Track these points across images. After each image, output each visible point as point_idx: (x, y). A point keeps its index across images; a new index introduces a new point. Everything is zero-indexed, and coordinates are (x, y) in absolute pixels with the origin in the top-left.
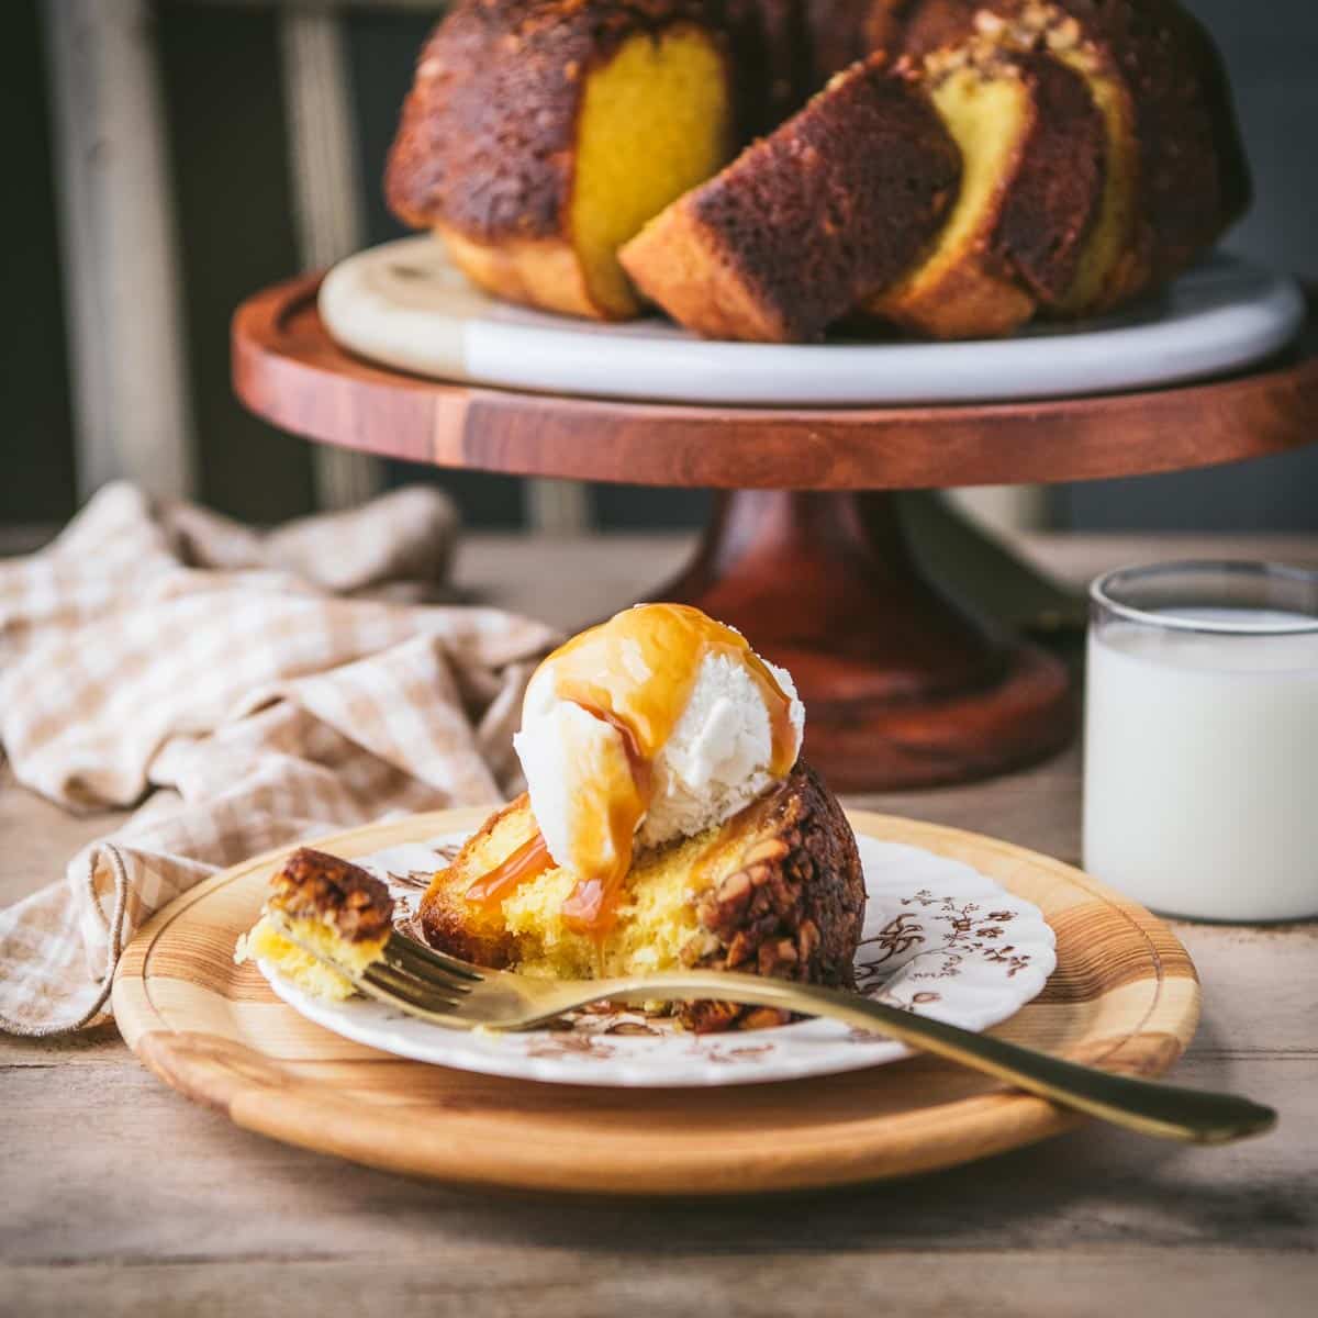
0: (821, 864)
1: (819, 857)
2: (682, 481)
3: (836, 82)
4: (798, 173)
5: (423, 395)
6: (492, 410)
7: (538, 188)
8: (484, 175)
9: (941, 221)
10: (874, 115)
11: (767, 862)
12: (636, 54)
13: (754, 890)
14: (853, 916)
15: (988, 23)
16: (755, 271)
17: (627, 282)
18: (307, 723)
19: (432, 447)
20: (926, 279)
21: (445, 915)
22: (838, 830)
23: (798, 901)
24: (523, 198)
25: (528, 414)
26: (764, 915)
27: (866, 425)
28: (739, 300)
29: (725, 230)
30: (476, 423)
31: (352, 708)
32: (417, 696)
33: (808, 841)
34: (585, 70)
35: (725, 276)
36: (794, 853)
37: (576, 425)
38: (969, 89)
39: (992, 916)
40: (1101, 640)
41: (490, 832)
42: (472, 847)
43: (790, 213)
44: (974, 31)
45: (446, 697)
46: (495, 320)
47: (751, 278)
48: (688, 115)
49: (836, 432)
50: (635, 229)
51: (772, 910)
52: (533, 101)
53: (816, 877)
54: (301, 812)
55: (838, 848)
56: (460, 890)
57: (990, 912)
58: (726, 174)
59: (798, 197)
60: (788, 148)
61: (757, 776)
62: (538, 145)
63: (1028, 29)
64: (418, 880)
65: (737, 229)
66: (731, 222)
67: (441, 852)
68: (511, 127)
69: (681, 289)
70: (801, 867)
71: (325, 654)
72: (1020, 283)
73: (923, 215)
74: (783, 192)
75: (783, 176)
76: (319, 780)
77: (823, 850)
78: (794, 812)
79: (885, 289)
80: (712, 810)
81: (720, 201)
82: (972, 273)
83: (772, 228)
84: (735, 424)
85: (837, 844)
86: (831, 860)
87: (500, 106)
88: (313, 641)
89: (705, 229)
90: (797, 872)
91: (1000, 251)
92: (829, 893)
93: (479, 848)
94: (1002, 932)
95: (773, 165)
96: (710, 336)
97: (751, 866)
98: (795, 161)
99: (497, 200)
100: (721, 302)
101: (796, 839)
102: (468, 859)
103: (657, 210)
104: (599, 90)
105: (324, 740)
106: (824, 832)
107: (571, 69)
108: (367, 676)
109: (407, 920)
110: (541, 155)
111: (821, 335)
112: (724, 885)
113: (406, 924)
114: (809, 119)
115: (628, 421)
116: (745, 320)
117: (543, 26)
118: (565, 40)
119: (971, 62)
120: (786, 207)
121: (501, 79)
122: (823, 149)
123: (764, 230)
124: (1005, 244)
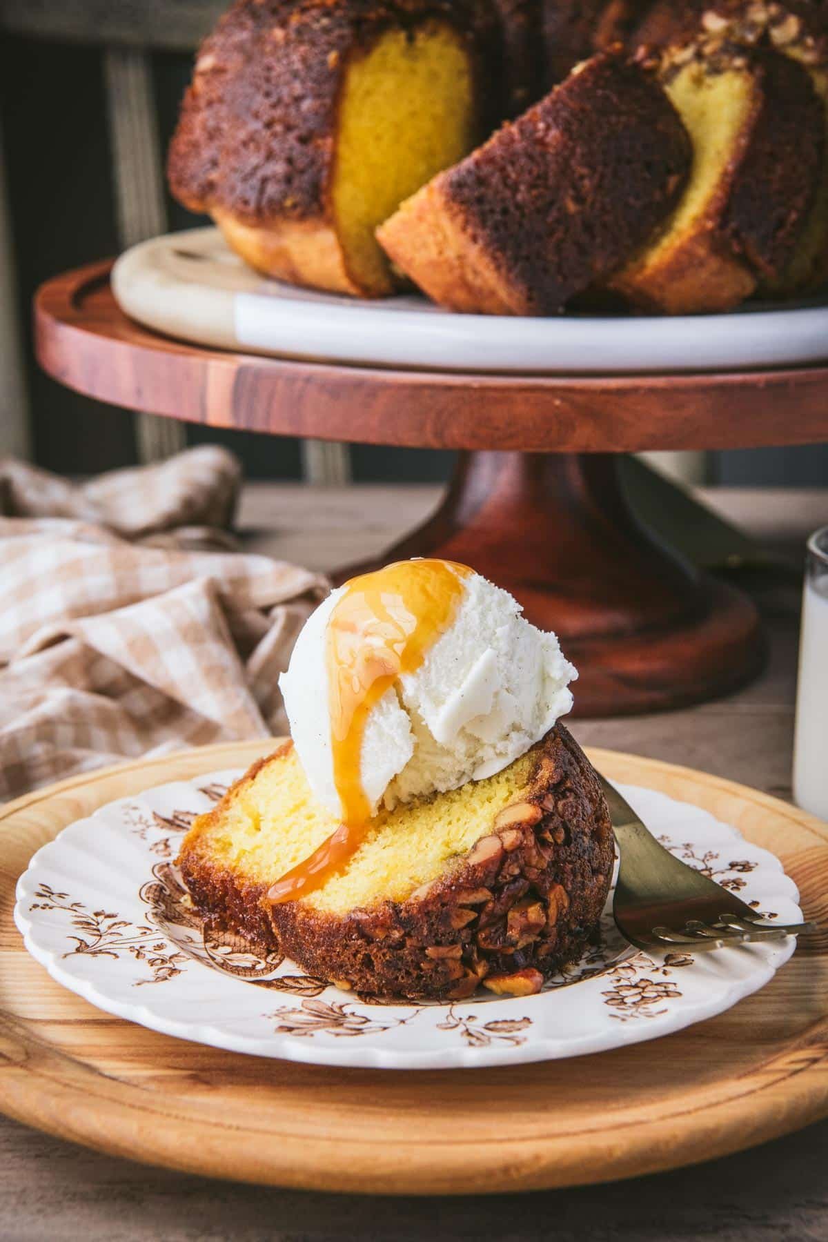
0: (573, 828)
1: (570, 821)
2: (435, 444)
3: (578, 69)
4: (543, 155)
5: (196, 360)
6: (259, 375)
7: (302, 172)
8: (254, 159)
9: (675, 201)
10: (615, 99)
11: (518, 826)
12: (392, 47)
13: (505, 856)
14: (602, 878)
15: (714, 23)
16: (502, 249)
17: (384, 260)
18: (91, 658)
19: (203, 408)
20: (658, 257)
21: (202, 863)
22: (590, 792)
23: (548, 866)
24: (288, 180)
25: (292, 379)
26: (515, 879)
27: (606, 392)
28: (487, 276)
29: (475, 208)
30: (243, 387)
31: (131, 645)
32: (191, 635)
33: (560, 804)
34: (345, 59)
35: (474, 253)
36: (547, 817)
37: (336, 390)
38: (698, 81)
39: (733, 865)
40: (817, 591)
41: (253, 777)
42: (235, 792)
43: (534, 192)
44: (703, 30)
45: (219, 635)
46: (265, 294)
47: (498, 254)
48: (439, 109)
49: (579, 399)
50: (392, 208)
51: (522, 875)
52: (298, 88)
53: (568, 841)
54: (83, 742)
55: (589, 812)
56: (219, 836)
57: (730, 861)
58: (476, 154)
59: (543, 177)
60: (536, 130)
61: (514, 735)
62: (302, 130)
63: (753, 26)
64: (182, 821)
65: (487, 207)
66: (480, 200)
67: (205, 791)
68: (278, 112)
69: (434, 265)
70: (552, 832)
71: (111, 595)
72: (744, 261)
73: (658, 196)
74: (530, 172)
75: (530, 157)
76: (101, 711)
77: (575, 814)
78: (547, 774)
79: (620, 267)
80: (466, 766)
81: (470, 180)
82: (702, 251)
83: (518, 206)
84: (484, 389)
85: (589, 808)
86: (582, 824)
87: (267, 95)
88: (100, 583)
89: (456, 208)
90: (548, 836)
91: (728, 231)
92: (580, 857)
93: (242, 793)
94: (745, 884)
95: (519, 146)
96: (458, 309)
97: (503, 830)
98: (541, 142)
99: (264, 181)
100: (470, 277)
101: (549, 804)
102: (230, 804)
103: (411, 192)
104: (358, 80)
105: (106, 674)
106: (577, 796)
107: (332, 57)
108: (145, 616)
109: (168, 864)
110: (303, 140)
111: (561, 310)
112: (475, 847)
113: (166, 869)
114: (554, 103)
115: (386, 386)
116: (493, 293)
117: (306, 18)
118: (326, 30)
119: (699, 56)
120: (532, 186)
121: (269, 69)
122: (567, 130)
123: (512, 209)
124: (733, 225)
